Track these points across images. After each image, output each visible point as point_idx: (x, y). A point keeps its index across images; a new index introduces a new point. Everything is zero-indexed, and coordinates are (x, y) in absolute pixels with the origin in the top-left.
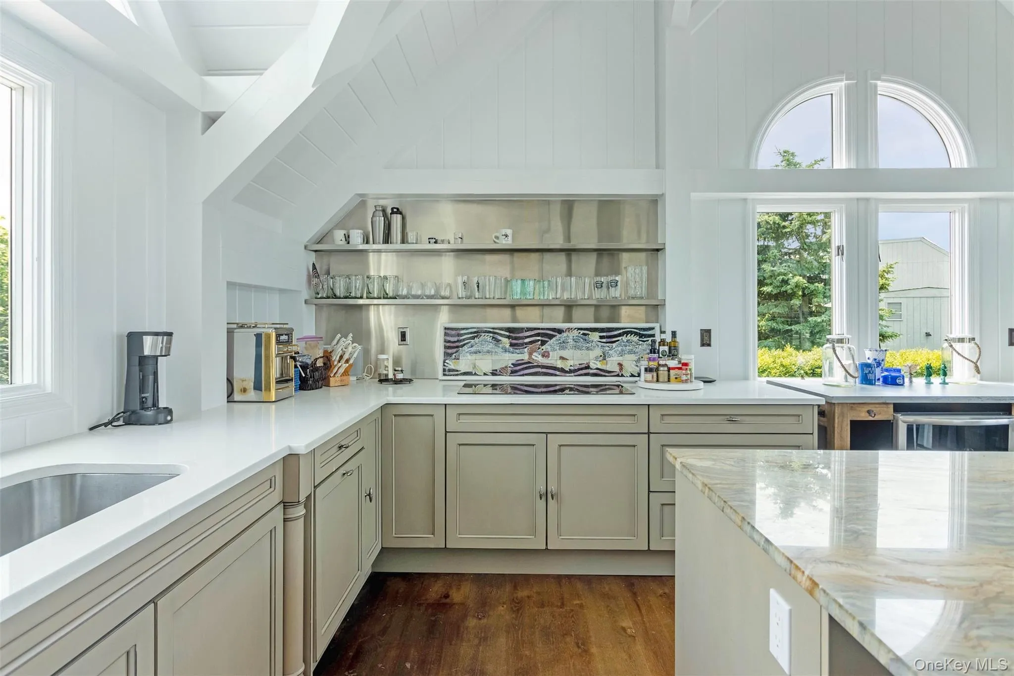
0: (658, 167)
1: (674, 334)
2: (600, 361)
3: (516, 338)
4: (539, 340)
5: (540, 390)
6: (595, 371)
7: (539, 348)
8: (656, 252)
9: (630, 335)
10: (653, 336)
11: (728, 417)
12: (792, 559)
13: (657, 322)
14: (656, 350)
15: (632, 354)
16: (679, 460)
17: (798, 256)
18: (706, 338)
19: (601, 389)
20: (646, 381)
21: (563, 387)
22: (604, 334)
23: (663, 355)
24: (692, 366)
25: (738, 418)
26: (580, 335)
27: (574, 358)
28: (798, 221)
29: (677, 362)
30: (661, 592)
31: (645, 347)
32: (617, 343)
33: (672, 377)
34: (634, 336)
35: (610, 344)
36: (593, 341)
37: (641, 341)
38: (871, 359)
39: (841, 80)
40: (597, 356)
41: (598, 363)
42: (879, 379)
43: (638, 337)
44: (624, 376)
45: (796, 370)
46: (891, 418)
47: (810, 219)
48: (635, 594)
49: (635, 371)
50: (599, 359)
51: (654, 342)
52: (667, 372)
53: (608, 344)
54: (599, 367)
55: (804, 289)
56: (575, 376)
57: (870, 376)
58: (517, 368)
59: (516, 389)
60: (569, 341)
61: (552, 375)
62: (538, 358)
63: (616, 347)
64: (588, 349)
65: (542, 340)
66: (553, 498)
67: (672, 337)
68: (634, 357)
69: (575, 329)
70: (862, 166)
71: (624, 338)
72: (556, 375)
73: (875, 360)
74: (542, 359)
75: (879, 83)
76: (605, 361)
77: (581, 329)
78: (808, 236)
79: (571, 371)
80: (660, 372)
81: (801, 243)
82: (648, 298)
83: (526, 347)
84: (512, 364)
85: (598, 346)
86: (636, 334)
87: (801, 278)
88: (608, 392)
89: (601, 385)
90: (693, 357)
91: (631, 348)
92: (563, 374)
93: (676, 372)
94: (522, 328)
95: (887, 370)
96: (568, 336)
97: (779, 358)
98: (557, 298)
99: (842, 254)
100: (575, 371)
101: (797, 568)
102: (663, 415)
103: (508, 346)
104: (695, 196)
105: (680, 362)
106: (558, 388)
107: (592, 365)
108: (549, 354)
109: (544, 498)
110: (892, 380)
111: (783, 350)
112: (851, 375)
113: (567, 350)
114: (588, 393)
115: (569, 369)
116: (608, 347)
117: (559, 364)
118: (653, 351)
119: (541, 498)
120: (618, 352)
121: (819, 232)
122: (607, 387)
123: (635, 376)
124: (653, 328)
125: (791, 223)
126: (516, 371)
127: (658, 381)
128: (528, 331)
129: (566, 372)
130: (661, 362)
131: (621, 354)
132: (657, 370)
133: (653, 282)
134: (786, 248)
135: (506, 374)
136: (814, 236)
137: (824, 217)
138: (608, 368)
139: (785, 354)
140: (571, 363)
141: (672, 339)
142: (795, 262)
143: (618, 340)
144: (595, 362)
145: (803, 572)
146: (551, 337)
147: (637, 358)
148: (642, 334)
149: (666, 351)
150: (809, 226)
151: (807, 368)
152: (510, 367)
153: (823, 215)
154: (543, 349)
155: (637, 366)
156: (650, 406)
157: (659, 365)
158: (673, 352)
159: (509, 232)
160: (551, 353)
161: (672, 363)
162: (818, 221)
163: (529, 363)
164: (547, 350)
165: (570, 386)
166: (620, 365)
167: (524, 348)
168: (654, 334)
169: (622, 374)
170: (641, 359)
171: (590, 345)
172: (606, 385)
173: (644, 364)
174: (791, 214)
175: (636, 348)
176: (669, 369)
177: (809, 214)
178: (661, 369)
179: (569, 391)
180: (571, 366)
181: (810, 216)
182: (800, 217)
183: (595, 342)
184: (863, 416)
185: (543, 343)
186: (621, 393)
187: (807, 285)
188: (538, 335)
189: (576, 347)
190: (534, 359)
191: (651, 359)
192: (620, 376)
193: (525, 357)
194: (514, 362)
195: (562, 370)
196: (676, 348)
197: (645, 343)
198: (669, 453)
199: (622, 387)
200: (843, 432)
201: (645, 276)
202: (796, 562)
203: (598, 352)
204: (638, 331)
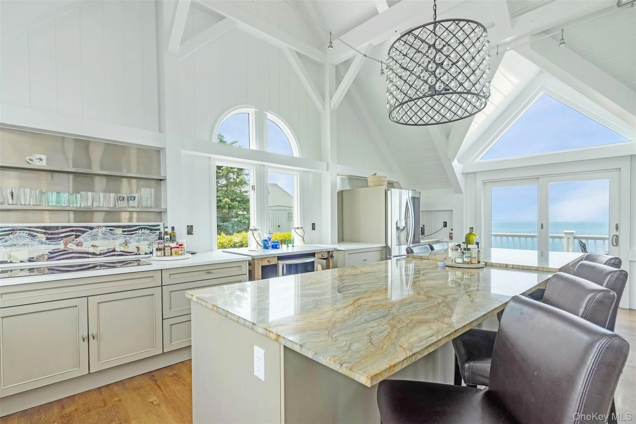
0: (160, 131)
1: (173, 228)
2: (123, 246)
3: (52, 234)
4: (72, 235)
5: (75, 269)
6: (120, 253)
7: (73, 240)
8: (160, 181)
9: (144, 229)
10: (159, 230)
11: (207, 271)
12: (267, 328)
13: (161, 222)
14: (162, 238)
15: (146, 241)
16: (195, 296)
17: (225, 188)
18: (190, 230)
19: (124, 263)
20: (157, 256)
21: (94, 265)
22: (126, 229)
23: (167, 241)
24: (185, 246)
25: (212, 271)
26: (107, 230)
27: (103, 245)
28: (226, 171)
29: (176, 244)
30: (172, 374)
31: (154, 237)
32: (135, 234)
33: (173, 253)
34: (147, 230)
35: (130, 235)
36: (117, 234)
37: (151, 233)
38: (267, 238)
39: (253, 108)
40: (121, 244)
41: (121, 247)
42: (270, 246)
43: (149, 231)
44: (141, 255)
45: (227, 245)
46: (276, 263)
47: (232, 170)
48: (156, 381)
49: (148, 251)
50: (122, 245)
51: (161, 233)
52: (170, 250)
53: (129, 236)
54: (123, 250)
55: (229, 204)
56: (104, 257)
57: (267, 245)
58: (53, 255)
59: (52, 270)
60: (99, 234)
61: (85, 257)
62: (72, 247)
63: (134, 237)
64: (114, 239)
65: (75, 235)
66: (94, 339)
67: (172, 230)
68: (146, 243)
69: (104, 226)
70: (262, 150)
71: (140, 232)
72: (89, 258)
73: (268, 238)
74: (76, 247)
75: (268, 113)
76: (126, 246)
77: (108, 226)
78: (230, 178)
79: (101, 254)
80: (166, 251)
81: (227, 182)
82: (155, 208)
83: (61, 240)
84: (49, 252)
85: (121, 237)
86: (148, 229)
87: (228, 199)
88: (129, 265)
89: (124, 261)
90: (185, 240)
91: (145, 237)
92: (94, 256)
93: (176, 250)
94: (58, 226)
95: (273, 242)
96: (97, 231)
97: (219, 239)
98: (100, 207)
99: (254, 190)
100: (104, 254)
101: (270, 331)
102: (170, 275)
103: (44, 240)
104: (183, 152)
105: (177, 244)
106: (90, 266)
107: (117, 249)
108: (83, 244)
109: (86, 340)
110: (275, 247)
111: (220, 235)
112: (259, 245)
113: (98, 240)
114: (115, 267)
115: (100, 253)
116: (129, 237)
117: (91, 250)
118: (160, 238)
119: (84, 341)
120: (136, 240)
121: (235, 177)
122: (129, 262)
123: (148, 254)
124: (159, 225)
125: (222, 171)
126: (53, 257)
127: (164, 255)
128: (62, 229)
129: (97, 255)
130: (166, 245)
131: (138, 241)
132: (164, 249)
133: (158, 198)
134: (220, 184)
135: (43, 260)
136: (233, 179)
137: (238, 170)
138: (129, 250)
139: (221, 237)
140: (101, 249)
141: (172, 231)
142: (224, 191)
143: (136, 233)
144: (120, 247)
145: (273, 333)
146: (84, 232)
147: (149, 243)
148: (152, 229)
149: (168, 238)
150: (231, 174)
151: (232, 244)
152: (47, 255)
153: (237, 169)
154: (77, 241)
155: (149, 248)
156: (162, 270)
157: (165, 246)
158: (172, 238)
159: (44, 157)
160: (84, 243)
161: (173, 245)
162: (235, 172)
163: (65, 250)
164: (80, 241)
165: (101, 264)
166: (138, 248)
167: (60, 241)
168: (160, 229)
169: (139, 253)
170: (152, 244)
171: (115, 236)
172: (127, 261)
173: (155, 246)
174: (222, 167)
175: (149, 237)
176: (171, 248)
177: (231, 168)
178: (167, 248)
179: (100, 267)
180: (101, 251)
181: (232, 169)
182: (227, 169)
183: (119, 234)
184: (266, 263)
185: (77, 236)
186: (139, 265)
187: (230, 203)
188: (72, 231)
189: (104, 239)
190: (69, 248)
191: (160, 243)
192: (138, 255)
193: (62, 247)
194: (50, 251)
195: (94, 254)
196: (174, 236)
197: (154, 234)
198: (188, 293)
199: (139, 261)
200: (258, 272)
201: (153, 194)
202: (268, 329)
203: (122, 240)
204: (149, 227)
